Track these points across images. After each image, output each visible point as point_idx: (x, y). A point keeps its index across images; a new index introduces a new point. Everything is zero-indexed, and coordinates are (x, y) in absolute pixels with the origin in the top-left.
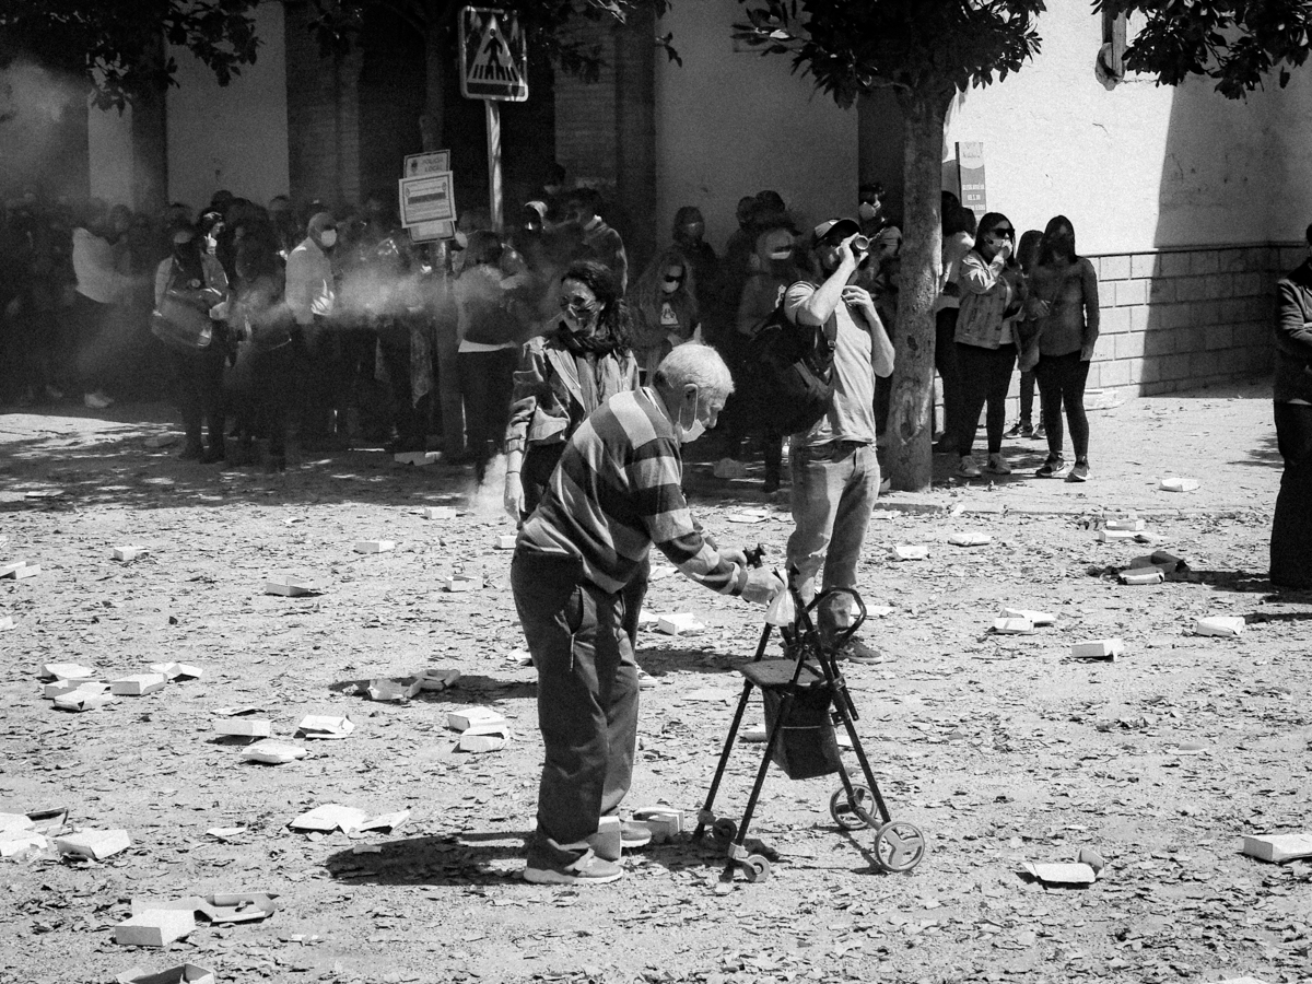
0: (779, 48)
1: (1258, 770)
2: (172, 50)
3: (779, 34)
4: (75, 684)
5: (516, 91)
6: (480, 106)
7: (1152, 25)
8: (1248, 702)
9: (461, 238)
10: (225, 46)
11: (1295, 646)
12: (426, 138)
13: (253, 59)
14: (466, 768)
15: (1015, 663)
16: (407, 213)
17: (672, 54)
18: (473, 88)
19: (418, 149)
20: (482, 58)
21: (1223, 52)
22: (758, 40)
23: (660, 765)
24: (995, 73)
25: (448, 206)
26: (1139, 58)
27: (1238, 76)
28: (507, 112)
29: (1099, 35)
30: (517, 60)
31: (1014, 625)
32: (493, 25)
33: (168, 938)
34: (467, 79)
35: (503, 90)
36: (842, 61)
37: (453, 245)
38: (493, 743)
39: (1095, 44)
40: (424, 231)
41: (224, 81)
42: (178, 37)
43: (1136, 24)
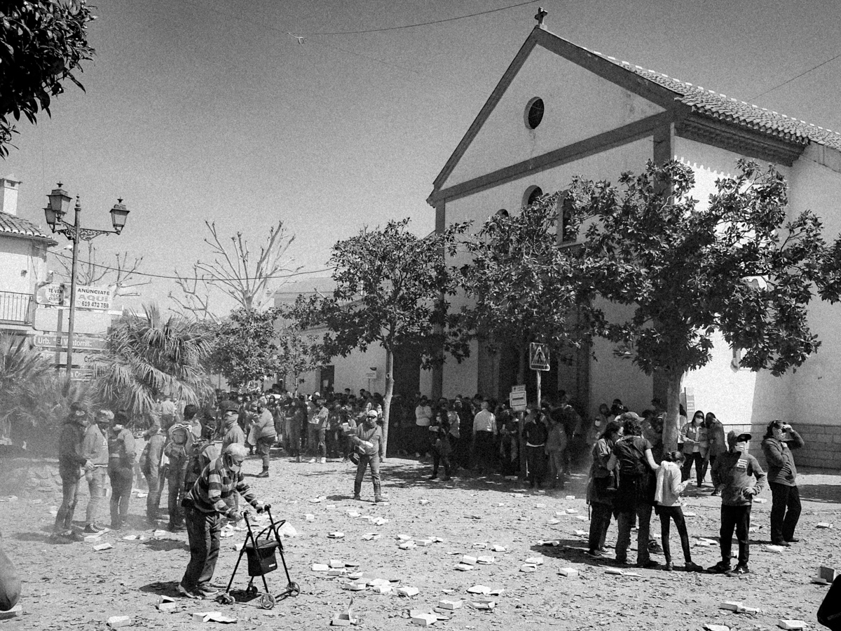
0: (628, 357)
1: (788, 599)
2: (445, 353)
3: (627, 353)
4: (406, 541)
5: (546, 368)
6: (534, 373)
7: (749, 353)
8: (784, 575)
9: (528, 411)
10: (461, 352)
11: (800, 557)
12: (518, 381)
13: (469, 356)
14: (523, 577)
15: (703, 557)
16: (513, 404)
17: (595, 358)
18: (533, 366)
19: (515, 384)
20: (536, 358)
21: (773, 362)
22: (621, 355)
23: (585, 581)
24: (697, 367)
25: (524, 402)
26: (746, 362)
27: (778, 369)
28: (543, 374)
29: (732, 356)
30: (546, 357)
31: (703, 543)
32: (540, 348)
33: (428, 623)
34: (532, 364)
35: (542, 367)
36: (648, 361)
38: (532, 569)
39: (731, 358)
40: (517, 409)
41: (459, 362)
42: (447, 349)
43: (743, 352)
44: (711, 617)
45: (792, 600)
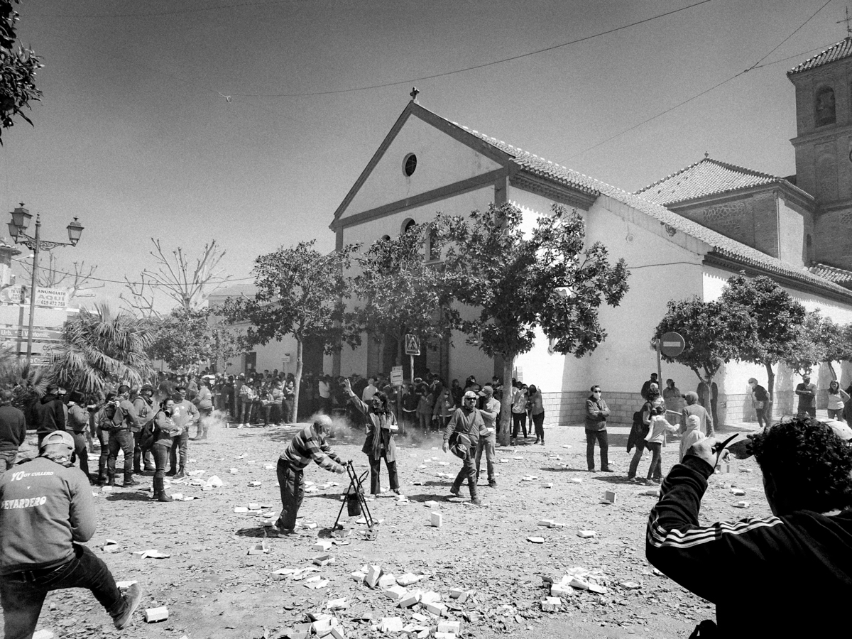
0: (476, 345)
1: (584, 516)
2: (342, 342)
3: (475, 342)
4: (309, 486)
5: (417, 353)
6: (409, 356)
7: (559, 342)
8: (582, 499)
9: (404, 386)
10: (354, 342)
11: (594, 486)
12: (397, 363)
13: (360, 345)
14: (398, 509)
15: (528, 488)
16: (393, 380)
17: (453, 346)
18: (408, 352)
19: (395, 365)
20: (410, 346)
21: (576, 348)
22: (471, 343)
23: (443, 510)
24: (525, 351)
25: (401, 378)
26: (557, 348)
27: (580, 353)
28: (416, 357)
29: (548, 343)
30: (418, 345)
31: (528, 479)
32: (413, 338)
33: (325, 549)
34: (406, 350)
35: (415, 353)
36: (489, 348)
37: (402, 387)
38: (405, 503)
39: (548, 345)
40: (396, 384)
41: (354, 349)
42: (344, 339)
43: (556, 341)
44: (532, 532)
45: (587, 516)
